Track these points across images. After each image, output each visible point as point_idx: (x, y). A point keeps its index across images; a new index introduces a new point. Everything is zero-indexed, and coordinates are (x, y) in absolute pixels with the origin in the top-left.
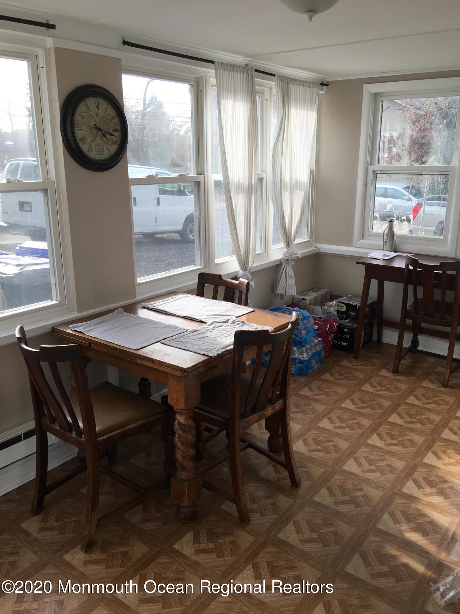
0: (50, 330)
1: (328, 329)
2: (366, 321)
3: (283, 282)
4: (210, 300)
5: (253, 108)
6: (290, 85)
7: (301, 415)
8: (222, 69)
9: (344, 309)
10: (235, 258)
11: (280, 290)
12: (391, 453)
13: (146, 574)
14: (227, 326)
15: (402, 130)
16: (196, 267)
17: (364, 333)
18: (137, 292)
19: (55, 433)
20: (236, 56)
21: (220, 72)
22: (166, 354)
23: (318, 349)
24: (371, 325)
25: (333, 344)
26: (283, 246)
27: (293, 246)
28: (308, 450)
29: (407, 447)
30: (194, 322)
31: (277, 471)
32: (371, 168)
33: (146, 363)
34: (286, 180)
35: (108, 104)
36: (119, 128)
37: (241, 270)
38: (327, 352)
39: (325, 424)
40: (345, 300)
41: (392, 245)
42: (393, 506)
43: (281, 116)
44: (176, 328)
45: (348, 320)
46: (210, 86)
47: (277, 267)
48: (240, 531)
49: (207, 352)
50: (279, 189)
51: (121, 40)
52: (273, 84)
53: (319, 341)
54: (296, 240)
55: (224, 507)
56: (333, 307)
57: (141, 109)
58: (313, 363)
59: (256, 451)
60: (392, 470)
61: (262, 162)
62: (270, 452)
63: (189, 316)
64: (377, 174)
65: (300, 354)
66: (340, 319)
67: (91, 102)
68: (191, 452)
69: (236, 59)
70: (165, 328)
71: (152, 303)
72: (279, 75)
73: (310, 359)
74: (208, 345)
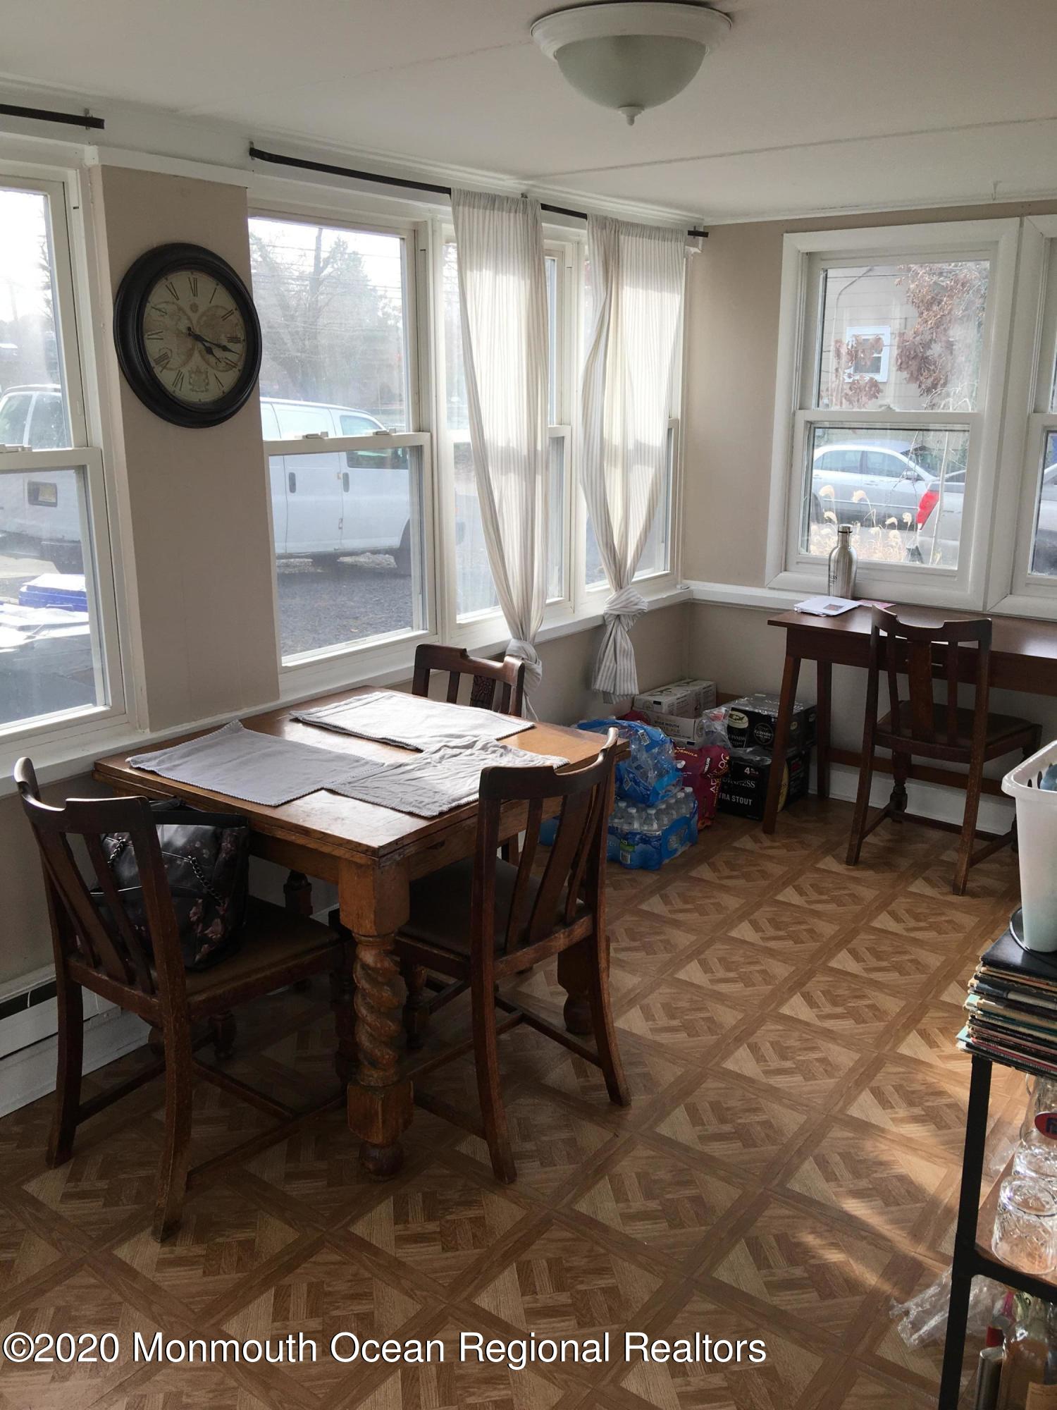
0: (91, 768)
1: (707, 767)
2: (791, 752)
3: (608, 664)
4: (440, 703)
5: (537, 288)
6: (622, 237)
7: (640, 955)
8: (469, 206)
9: (744, 724)
10: (501, 613)
11: (601, 683)
12: (830, 1035)
13: (290, 1285)
14: (471, 755)
15: (903, 321)
16: (413, 633)
17: (790, 777)
18: (282, 687)
19: (98, 988)
20: (501, 176)
21: (464, 210)
22: (336, 819)
23: (685, 811)
24: (806, 759)
25: (720, 801)
26: (608, 586)
27: (630, 586)
28: (651, 1029)
29: (864, 1022)
30: (401, 750)
31: (581, 1072)
32: (802, 417)
33: (294, 837)
34: (614, 443)
35: (217, 285)
36: (241, 335)
37: (514, 638)
38: (707, 818)
39: (692, 972)
40: (746, 706)
41: (849, 582)
42: (824, 1143)
43: (602, 304)
44: (357, 761)
45: (751, 749)
46: (444, 241)
47: (595, 633)
48: (495, 1198)
49: (419, 808)
50: (598, 462)
51: (247, 146)
52: (581, 233)
53: (687, 795)
54: (636, 574)
55: (464, 1148)
56: (719, 719)
57: (309, 268)
58: (674, 842)
59: (539, 1030)
60: (829, 1069)
61: (561, 404)
62: (568, 1034)
63: (392, 738)
64: (815, 428)
65: (644, 823)
66: (735, 746)
67: (181, 280)
68: (390, 1027)
69: (501, 182)
70: (333, 760)
71: (313, 710)
72: (596, 216)
73: (666, 833)
74: (425, 793)
